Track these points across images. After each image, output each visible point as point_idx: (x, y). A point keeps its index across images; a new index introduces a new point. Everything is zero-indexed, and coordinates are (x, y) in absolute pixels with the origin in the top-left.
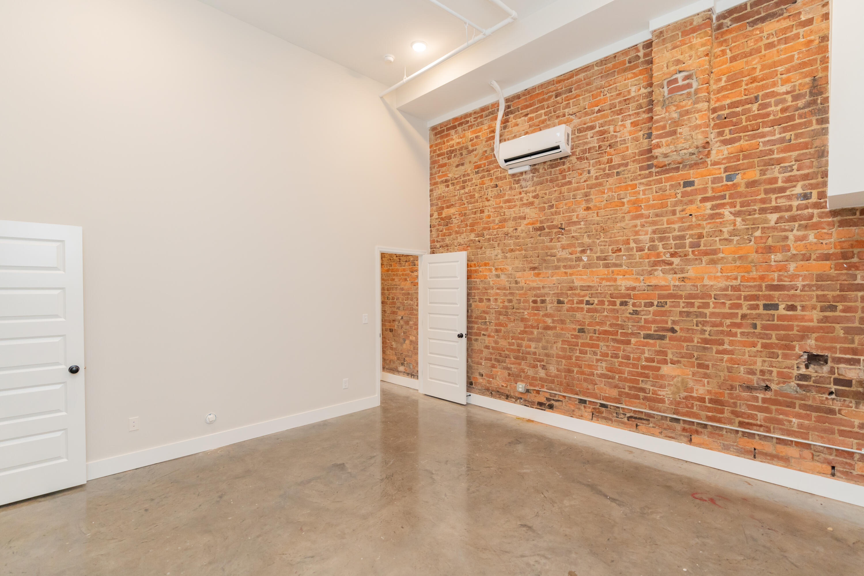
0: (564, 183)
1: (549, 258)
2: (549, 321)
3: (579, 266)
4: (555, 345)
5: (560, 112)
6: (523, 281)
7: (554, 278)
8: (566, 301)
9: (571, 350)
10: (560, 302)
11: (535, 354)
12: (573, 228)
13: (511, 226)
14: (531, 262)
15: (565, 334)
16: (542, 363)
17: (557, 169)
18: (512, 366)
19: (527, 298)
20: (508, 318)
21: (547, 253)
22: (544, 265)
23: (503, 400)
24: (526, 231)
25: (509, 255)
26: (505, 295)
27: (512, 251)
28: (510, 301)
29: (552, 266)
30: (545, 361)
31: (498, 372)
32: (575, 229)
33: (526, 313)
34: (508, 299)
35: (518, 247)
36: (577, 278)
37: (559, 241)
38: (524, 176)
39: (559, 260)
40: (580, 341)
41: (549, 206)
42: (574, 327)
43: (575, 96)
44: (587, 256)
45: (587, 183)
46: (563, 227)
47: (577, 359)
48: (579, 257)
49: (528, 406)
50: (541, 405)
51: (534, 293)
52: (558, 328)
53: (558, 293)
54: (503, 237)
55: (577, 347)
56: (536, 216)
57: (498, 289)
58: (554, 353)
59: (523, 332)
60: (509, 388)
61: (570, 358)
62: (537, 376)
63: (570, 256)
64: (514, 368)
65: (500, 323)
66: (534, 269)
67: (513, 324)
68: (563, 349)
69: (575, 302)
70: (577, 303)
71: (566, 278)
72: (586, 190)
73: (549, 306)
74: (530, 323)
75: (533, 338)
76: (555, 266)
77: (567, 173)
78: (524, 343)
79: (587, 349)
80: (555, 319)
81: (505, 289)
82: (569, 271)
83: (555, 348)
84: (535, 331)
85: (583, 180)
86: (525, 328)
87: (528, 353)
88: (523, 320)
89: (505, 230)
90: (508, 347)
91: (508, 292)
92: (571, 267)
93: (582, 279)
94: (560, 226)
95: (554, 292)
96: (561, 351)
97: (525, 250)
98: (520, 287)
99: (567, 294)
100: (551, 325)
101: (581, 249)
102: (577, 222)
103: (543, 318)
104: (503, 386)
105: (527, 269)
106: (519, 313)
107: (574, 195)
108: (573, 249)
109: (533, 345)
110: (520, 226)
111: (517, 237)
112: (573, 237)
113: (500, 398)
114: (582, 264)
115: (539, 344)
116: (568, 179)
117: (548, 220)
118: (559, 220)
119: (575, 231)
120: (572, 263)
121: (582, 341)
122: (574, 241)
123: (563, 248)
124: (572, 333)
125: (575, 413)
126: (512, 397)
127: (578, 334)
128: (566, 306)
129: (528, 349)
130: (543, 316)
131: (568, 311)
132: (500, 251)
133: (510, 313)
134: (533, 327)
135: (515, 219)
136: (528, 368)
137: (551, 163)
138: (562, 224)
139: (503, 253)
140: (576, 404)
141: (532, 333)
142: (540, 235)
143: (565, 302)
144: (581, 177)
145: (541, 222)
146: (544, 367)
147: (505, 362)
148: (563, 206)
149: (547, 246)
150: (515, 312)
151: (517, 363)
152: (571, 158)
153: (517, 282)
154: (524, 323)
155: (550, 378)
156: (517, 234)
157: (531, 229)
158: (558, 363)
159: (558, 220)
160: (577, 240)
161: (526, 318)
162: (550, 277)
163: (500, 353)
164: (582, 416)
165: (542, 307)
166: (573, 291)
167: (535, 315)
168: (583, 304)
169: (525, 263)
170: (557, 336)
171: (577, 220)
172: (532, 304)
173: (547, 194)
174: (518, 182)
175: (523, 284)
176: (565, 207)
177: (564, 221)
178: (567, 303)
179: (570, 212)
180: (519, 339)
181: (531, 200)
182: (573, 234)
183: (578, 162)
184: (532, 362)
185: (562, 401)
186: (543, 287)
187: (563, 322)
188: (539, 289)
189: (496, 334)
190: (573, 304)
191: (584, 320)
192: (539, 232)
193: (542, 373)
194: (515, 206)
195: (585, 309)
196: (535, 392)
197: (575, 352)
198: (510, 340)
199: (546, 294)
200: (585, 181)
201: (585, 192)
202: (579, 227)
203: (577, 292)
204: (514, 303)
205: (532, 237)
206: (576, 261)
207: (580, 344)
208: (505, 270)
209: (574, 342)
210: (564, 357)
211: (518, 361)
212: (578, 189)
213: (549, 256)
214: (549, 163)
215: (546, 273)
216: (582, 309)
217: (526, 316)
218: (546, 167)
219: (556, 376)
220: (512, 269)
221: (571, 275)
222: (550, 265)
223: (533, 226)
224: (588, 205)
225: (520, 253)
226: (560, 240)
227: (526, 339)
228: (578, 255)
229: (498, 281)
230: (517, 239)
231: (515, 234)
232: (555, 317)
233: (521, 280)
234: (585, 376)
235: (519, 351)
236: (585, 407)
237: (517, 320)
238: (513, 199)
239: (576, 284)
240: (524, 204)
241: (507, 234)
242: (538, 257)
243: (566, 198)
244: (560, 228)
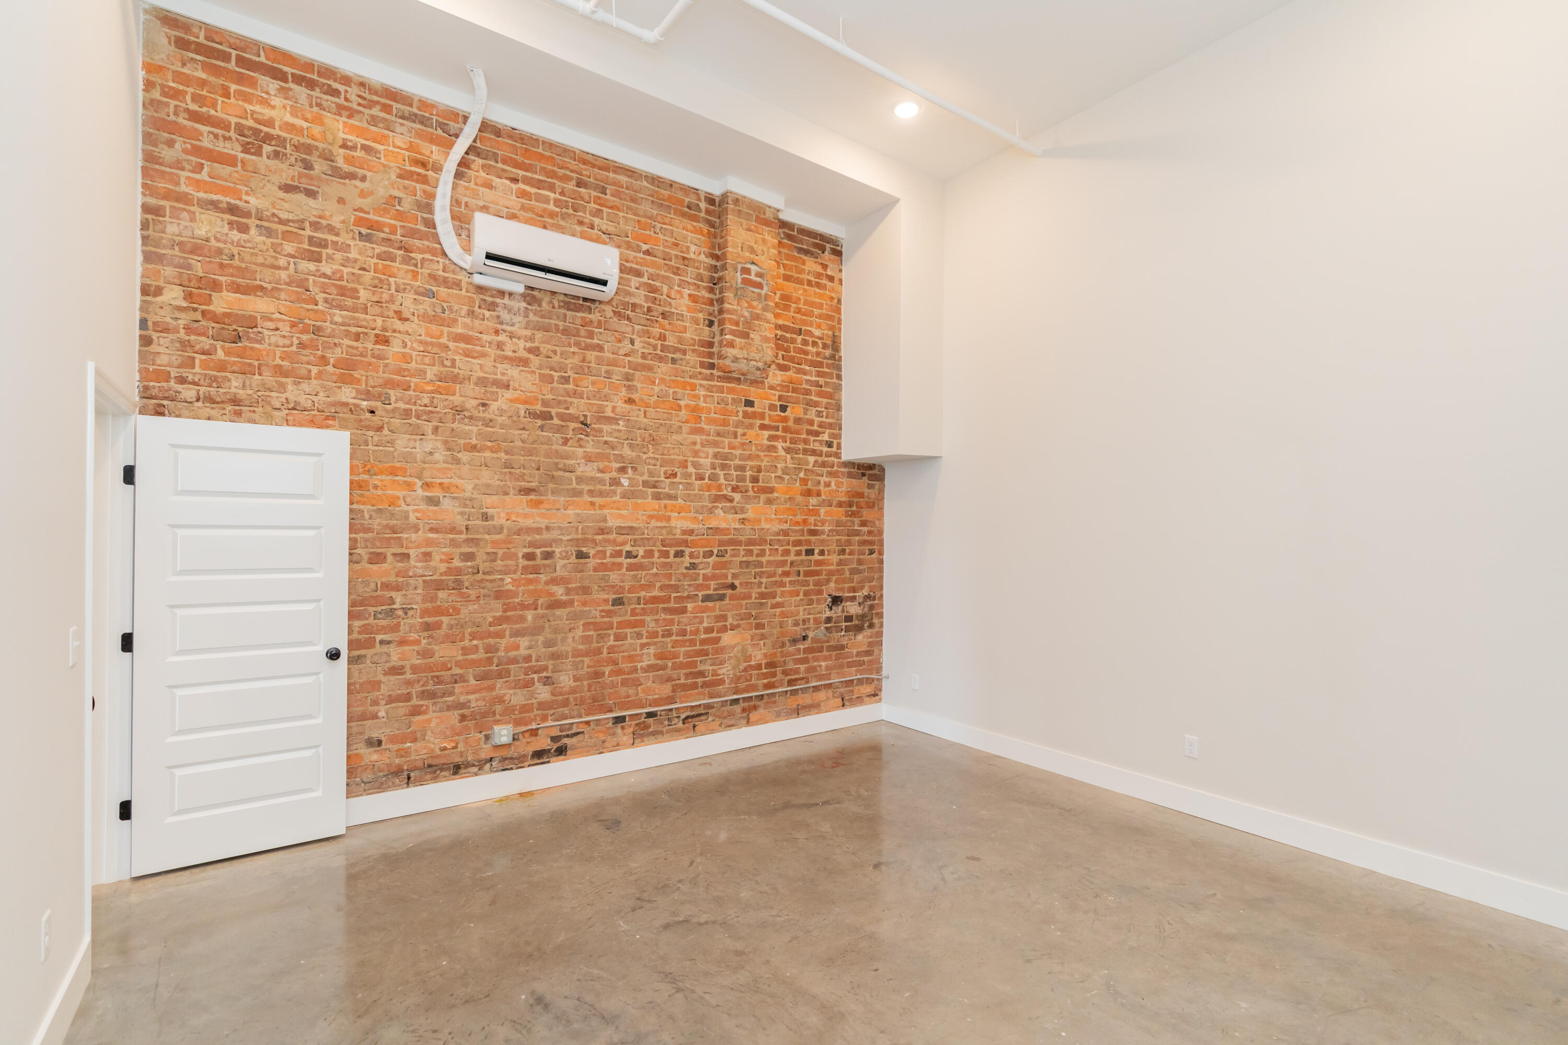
0: (590, 345)
1: (561, 473)
2: (559, 592)
3: (615, 493)
4: (570, 635)
5: (588, 218)
6: (503, 515)
7: (569, 512)
8: (592, 552)
9: (601, 637)
10: (581, 555)
11: (528, 658)
12: (606, 428)
13: (471, 394)
14: (522, 477)
15: (590, 611)
16: (544, 674)
17: (578, 314)
18: (471, 697)
19: (513, 550)
20: (461, 595)
21: (557, 464)
22: (551, 486)
23: (446, 779)
24: (510, 413)
25: (464, 456)
26: (454, 543)
27: (474, 448)
28: (469, 557)
29: (567, 490)
30: (550, 667)
31: (429, 721)
32: (610, 430)
33: (509, 580)
34: (462, 554)
35: (489, 444)
36: (612, 514)
37: (581, 446)
38: (506, 301)
39: (580, 480)
40: (615, 620)
41: (562, 377)
42: (606, 596)
43: (612, 204)
44: (629, 479)
45: (629, 358)
46: (589, 422)
47: (611, 650)
48: (615, 479)
49: (512, 769)
50: (540, 756)
51: (529, 538)
52: (576, 603)
53: (578, 540)
54: (450, 416)
55: (610, 632)
56: (534, 388)
57: (432, 530)
58: (569, 649)
59: (498, 621)
60: (461, 747)
61: (599, 651)
62: (534, 701)
63: (599, 475)
64: (476, 702)
65: (439, 606)
66: (528, 491)
67: (476, 607)
68: (586, 640)
69: (608, 554)
70: (612, 556)
71: (592, 512)
72: (626, 370)
73: (560, 564)
74: (517, 600)
75: (525, 629)
76: (573, 489)
77: (596, 330)
78: (503, 643)
79: (626, 630)
80: (570, 586)
81: (453, 530)
82: (598, 500)
83: (570, 640)
84: (530, 615)
85: (622, 352)
86: (505, 611)
87: (514, 661)
88: (499, 595)
89: (457, 399)
90: (460, 658)
91: (464, 536)
92: (601, 494)
93: (621, 516)
94: (582, 419)
95: (569, 537)
96: (583, 644)
97: (507, 453)
98: (494, 527)
99: (594, 541)
100: (564, 598)
101: (618, 465)
102: (613, 418)
103: (547, 588)
104: (445, 749)
105: (512, 492)
106: (492, 581)
107: (607, 372)
108: (607, 464)
109: (524, 642)
110: (496, 400)
111: (489, 423)
112: (606, 443)
113: (435, 779)
114: (619, 490)
115: (536, 637)
116: (596, 341)
117: (559, 402)
118: (582, 408)
119: (610, 434)
120: (603, 488)
121: (619, 619)
122: (608, 451)
123: (589, 459)
124: (601, 608)
125: (606, 744)
126: (468, 765)
127: (612, 608)
128: (592, 562)
129: (513, 654)
130: (547, 583)
131: (595, 570)
132: (439, 445)
133: (466, 584)
134: (523, 607)
135: (482, 382)
136: (511, 692)
137: (567, 299)
138: (585, 416)
139: (449, 449)
140: (609, 728)
141: (523, 619)
142: (542, 428)
143: (591, 555)
144: (619, 345)
145: (545, 403)
146: (547, 681)
147: (451, 694)
148: (587, 385)
149: (557, 451)
150: (482, 581)
151: (484, 688)
152: (603, 307)
153: (485, 517)
154: (502, 601)
155: (561, 698)
156: (486, 415)
157: (522, 413)
158: (576, 666)
159: (578, 407)
160: (613, 449)
161: (510, 591)
162: (562, 510)
163: (437, 677)
164: (618, 745)
165: (545, 566)
166: (605, 536)
167: (530, 582)
168: (620, 556)
169: (507, 477)
170: (575, 617)
171: (612, 415)
172: (522, 562)
173: (558, 353)
174: (492, 307)
175: (503, 521)
176: (591, 388)
177: (590, 412)
178: (594, 556)
179: (600, 399)
180: (490, 635)
181: (522, 354)
182: (605, 438)
183: (615, 319)
184: (522, 677)
185: (583, 732)
186: (548, 528)
187: (586, 590)
188: (538, 530)
189: (426, 634)
190: (605, 558)
191: (622, 584)
192: (539, 422)
193: (543, 693)
194: (483, 355)
195: (625, 565)
196: (527, 735)
197: (606, 639)
198: (466, 643)
199: (555, 540)
200: (626, 355)
201: (627, 373)
202: (617, 427)
203: (611, 537)
204: (478, 561)
205: (524, 429)
206: (611, 485)
207: (615, 625)
208: (453, 489)
209: (605, 623)
210: (587, 654)
211: (490, 682)
212: (613, 363)
213: (560, 469)
214: (562, 298)
215: (554, 501)
216: (620, 565)
217: (510, 587)
218: (556, 304)
219: (573, 691)
220: (475, 488)
221: (602, 507)
222: (562, 487)
223: (528, 406)
224: (630, 396)
225: (495, 455)
226: (582, 443)
227: (507, 633)
228: (614, 474)
229: (435, 512)
230: (487, 425)
231: (481, 415)
232: (571, 583)
233: (499, 513)
234: (623, 677)
235: (489, 661)
236: (623, 728)
237: (485, 596)
238: (479, 339)
239: (610, 524)
240: (506, 358)
241: (458, 410)
242: (538, 469)
243: (594, 372)
244: (582, 423)
